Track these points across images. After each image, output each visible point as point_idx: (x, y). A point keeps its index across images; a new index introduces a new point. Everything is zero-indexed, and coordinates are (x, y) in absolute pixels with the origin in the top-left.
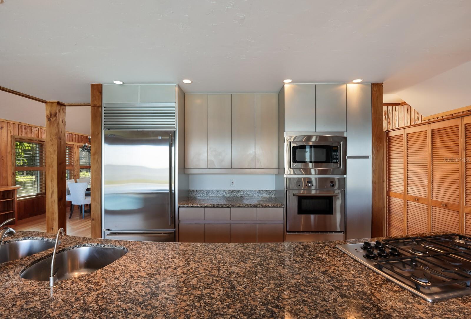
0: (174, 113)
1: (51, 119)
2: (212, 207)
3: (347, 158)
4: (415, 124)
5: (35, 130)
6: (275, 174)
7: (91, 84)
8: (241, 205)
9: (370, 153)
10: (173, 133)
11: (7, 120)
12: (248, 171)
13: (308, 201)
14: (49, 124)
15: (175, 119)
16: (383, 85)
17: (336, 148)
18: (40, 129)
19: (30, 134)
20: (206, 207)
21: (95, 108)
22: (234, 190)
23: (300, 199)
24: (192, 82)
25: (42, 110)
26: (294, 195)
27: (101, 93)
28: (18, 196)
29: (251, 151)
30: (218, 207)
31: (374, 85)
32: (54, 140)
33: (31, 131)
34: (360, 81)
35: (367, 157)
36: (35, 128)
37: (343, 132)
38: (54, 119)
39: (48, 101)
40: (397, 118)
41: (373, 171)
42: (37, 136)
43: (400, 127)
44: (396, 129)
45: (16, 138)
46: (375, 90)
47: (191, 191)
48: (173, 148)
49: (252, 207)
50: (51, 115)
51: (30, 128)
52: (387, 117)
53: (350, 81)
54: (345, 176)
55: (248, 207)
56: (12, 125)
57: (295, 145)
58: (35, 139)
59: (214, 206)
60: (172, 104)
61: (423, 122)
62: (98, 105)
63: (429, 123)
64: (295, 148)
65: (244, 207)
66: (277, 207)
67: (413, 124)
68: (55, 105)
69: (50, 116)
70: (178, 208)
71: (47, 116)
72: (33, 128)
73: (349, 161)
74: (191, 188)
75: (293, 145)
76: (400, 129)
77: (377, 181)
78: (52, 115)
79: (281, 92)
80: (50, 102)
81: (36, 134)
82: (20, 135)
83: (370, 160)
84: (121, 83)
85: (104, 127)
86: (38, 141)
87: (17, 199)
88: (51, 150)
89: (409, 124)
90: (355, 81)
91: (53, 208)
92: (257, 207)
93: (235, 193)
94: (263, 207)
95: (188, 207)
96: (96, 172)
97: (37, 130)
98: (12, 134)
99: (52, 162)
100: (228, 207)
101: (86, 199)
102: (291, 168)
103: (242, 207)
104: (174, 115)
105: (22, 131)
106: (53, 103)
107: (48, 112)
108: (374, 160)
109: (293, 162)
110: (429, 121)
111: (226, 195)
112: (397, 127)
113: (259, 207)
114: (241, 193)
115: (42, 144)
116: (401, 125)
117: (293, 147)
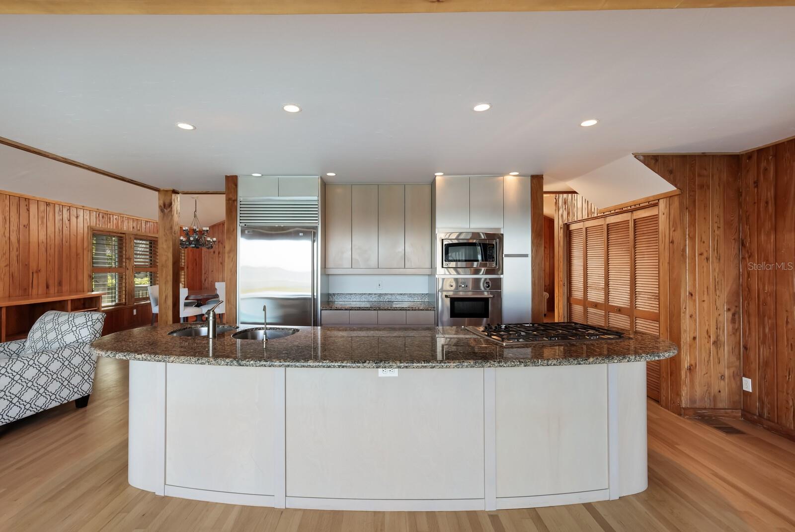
0: (317, 208)
1: (165, 210)
2: (357, 310)
3: (504, 257)
4: (592, 216)
5: (114, 218)
6: (428, 275)
7: (226, 176)
8: (389, 308)
9: (529, 252)
10: (316, 228)
11: (83, 206)
12: (397, 271)
13: (461, 303)
14: (162, 216)
15: (317, 214)
16: (544, 177)
17: (492, 246)
18: (119, 217)
19: (109, 224)
20: (351, 310)
21: (230, 201)
22: (381, 294)
23: (453, 300)
24: (336, 175)
25: (153, 200)
26: (446, 296)
27: (236, 185)
28: (103, 305)
29: (401, 249)
30: (364, 310)
31: (533, 177)
32: (168, 234)
33: (110, 219)
34: (516, 173)
35: (526, 256)
36: (114, 216)
37: (499, 229)
38: (169, 210)
39: (162, 188)
40: (576, 209)
41: (533, 271)
42: (116, 227)
43: (578, 219)
44: (576, 222)
45: (93, 230)
46: (535, 183)
47: (331, 295)
48: (315, 244)
49: (401, 310)
50: (164, 205)
51: (109, 216)
52: (566, 207)
53: (507, 174)
54: (502, 276)
55: (396, 310)
56: (88, 212)
57: (446, 243)
58: (115, 231)
59: (360, 309)
60: (314, 198)
61: (599, 215)
62: (233, 199)
63: (605, 217)
64: (448, 246)
65: (393, 310)
66: (428, 310)
67: (590, 217)
68: (170, 192)
69: (163, 207)
70: (321, 310)
71: (160, 206)
72: (111, 216)
73: (505, 259)
74: (331, 292)
75: (445, 242)
76: (580, 221)
77: (537, 282)
78: (166, 206)
79: (433, 184)
80: (164, 191)
81: (116, 224)
82: (97, 226)
83: (529, 259)
84: (260, 175)
85: (240, 223)
86: (118, 233)
87: (102, 309)
88: (165, 246)
89: (586, 217)
90: (511, 174)
91: (167, 316)
92: (406, 310)
93: (382, 298)
94: (412, 310)
95: (331, 310)
96: (231, 271)
97: (116, 219)
98: (89, 224)
99: (166, 261)
100: (375, 310)
101: (186, 310)
102: (443, 267)
103: (389, 310)
104: (316, 209)
105: (99, 221)
106: (167, 191)
107: (162, 202)
108: (534, 259)
109: (445, 261)
110: (604, 213)
111: (371, 300)
112: (576, 220)
113: (409, 310)
114: (389, 297)
115: (121, 237)
116: (580, 218)
117: (445, 245)
